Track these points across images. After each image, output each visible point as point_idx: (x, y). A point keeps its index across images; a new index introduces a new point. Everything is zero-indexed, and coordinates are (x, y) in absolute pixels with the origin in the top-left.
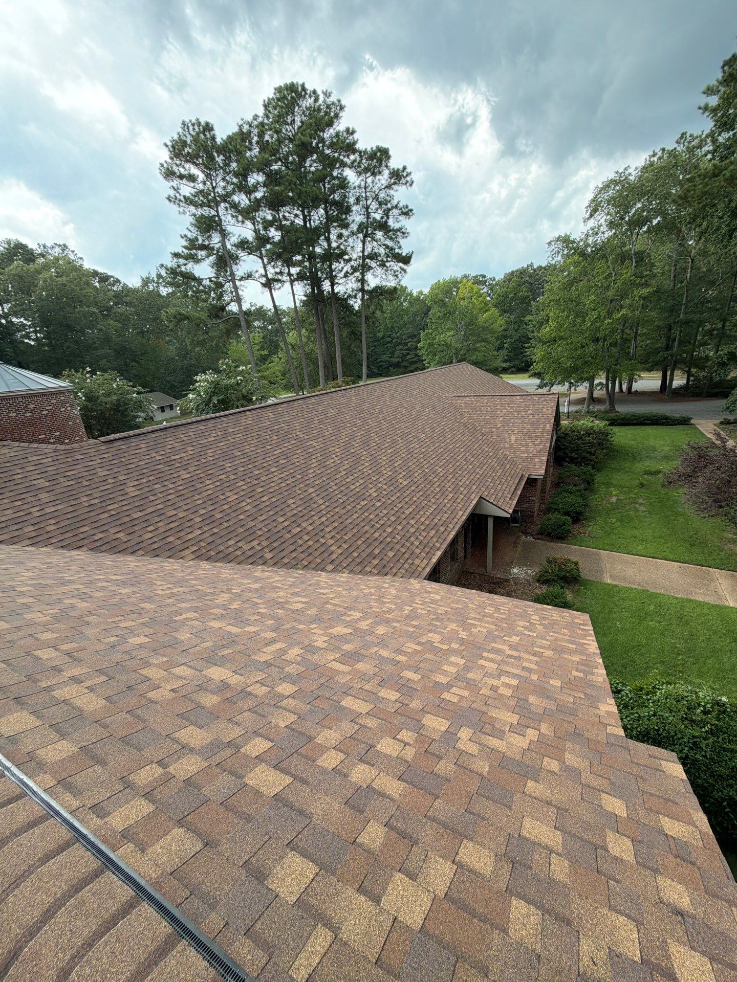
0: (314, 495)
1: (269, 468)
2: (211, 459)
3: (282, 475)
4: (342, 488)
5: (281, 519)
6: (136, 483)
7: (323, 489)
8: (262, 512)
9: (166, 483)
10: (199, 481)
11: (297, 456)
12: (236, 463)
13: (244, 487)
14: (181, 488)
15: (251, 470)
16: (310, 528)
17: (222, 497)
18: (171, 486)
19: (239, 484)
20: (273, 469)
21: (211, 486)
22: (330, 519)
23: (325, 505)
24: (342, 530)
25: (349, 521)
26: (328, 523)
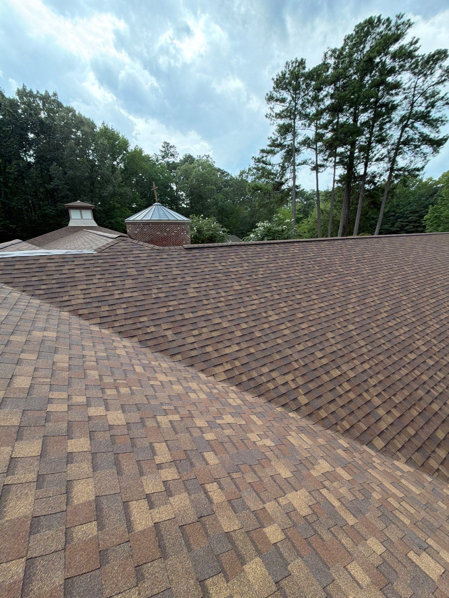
0: (354, 333)
1: (310, 294)
2: (261, 276)
3: (322, 305)
4: (385, 332)
5: (319, 354)
6: (197, 286)
7: (364, 329)
8: (299, 340)
9: (219, 291)
10: (248, 294)
11: (336, 288)
12: (281, 284)
13: (285, 309)
14: (230, 298)
15: (293, 294)
16: (351, 374)
17: (264, 315)
18: (223, 294)
19: (281, 305)
20: (314, 297)
21: (256, 302)
22: (373, 367)
23: (367, 348)
24: (389, 387)
25: (397, 377)
26: (371, 373)
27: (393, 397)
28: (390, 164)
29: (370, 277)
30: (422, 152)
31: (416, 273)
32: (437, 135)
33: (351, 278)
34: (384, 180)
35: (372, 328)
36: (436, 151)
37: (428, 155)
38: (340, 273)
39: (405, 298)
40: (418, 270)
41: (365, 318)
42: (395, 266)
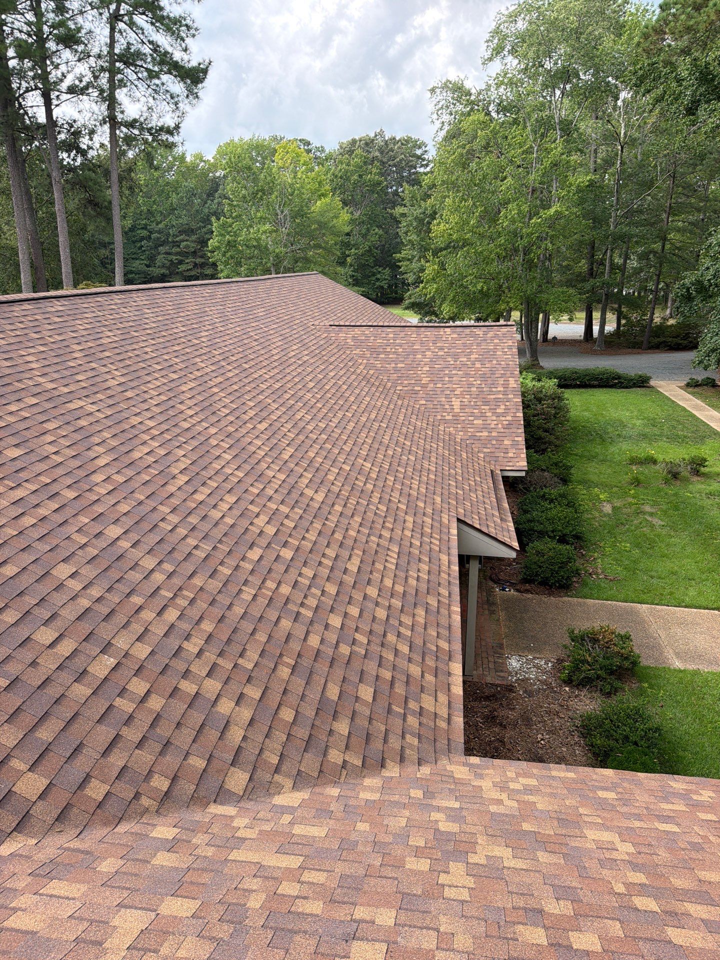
0: (125, 544)
3: (19, 493)
4: (193, 520)
7: (146, 526)
11: (49, 438)
16: (142, 651)
22: (187, 612)
23: (163, 572)
24: (229, 641)
25: (238, 610)
26: (185, 626)
27: (240, 661)
28: (104, 107)
29: (129, 394)
30: (167, 91)
31: (222, 371)
32: (186, 58)
33: (81, 403)
34: (102, 145)
35: (163, 520)
36: (192, 94)
37: (180, 99)
38: (48, 395)
39: (213, 430)
40: (223, 363)
41: (142, 498)
42: (177, 360)
